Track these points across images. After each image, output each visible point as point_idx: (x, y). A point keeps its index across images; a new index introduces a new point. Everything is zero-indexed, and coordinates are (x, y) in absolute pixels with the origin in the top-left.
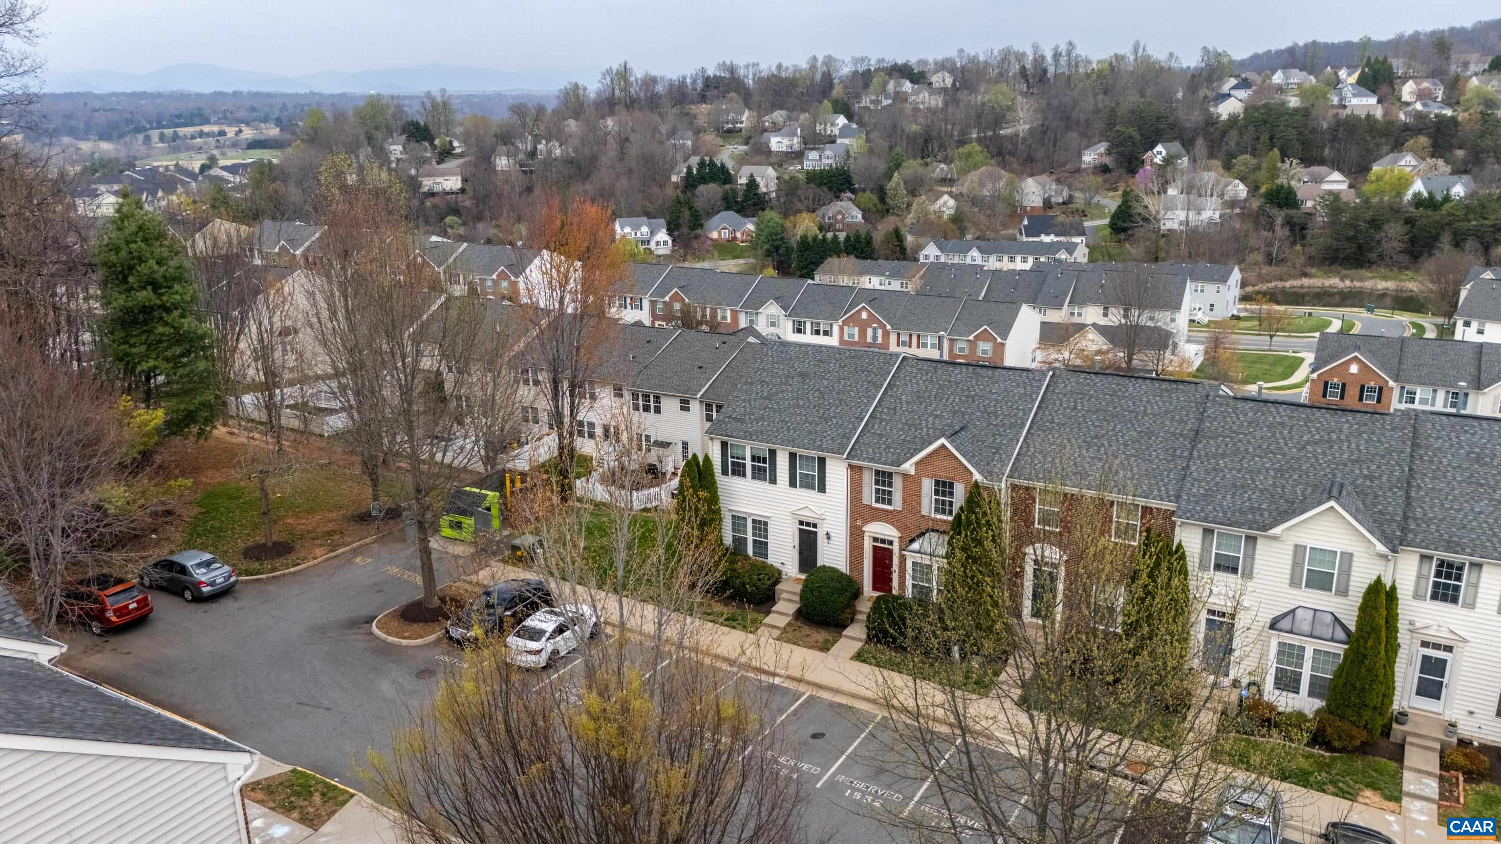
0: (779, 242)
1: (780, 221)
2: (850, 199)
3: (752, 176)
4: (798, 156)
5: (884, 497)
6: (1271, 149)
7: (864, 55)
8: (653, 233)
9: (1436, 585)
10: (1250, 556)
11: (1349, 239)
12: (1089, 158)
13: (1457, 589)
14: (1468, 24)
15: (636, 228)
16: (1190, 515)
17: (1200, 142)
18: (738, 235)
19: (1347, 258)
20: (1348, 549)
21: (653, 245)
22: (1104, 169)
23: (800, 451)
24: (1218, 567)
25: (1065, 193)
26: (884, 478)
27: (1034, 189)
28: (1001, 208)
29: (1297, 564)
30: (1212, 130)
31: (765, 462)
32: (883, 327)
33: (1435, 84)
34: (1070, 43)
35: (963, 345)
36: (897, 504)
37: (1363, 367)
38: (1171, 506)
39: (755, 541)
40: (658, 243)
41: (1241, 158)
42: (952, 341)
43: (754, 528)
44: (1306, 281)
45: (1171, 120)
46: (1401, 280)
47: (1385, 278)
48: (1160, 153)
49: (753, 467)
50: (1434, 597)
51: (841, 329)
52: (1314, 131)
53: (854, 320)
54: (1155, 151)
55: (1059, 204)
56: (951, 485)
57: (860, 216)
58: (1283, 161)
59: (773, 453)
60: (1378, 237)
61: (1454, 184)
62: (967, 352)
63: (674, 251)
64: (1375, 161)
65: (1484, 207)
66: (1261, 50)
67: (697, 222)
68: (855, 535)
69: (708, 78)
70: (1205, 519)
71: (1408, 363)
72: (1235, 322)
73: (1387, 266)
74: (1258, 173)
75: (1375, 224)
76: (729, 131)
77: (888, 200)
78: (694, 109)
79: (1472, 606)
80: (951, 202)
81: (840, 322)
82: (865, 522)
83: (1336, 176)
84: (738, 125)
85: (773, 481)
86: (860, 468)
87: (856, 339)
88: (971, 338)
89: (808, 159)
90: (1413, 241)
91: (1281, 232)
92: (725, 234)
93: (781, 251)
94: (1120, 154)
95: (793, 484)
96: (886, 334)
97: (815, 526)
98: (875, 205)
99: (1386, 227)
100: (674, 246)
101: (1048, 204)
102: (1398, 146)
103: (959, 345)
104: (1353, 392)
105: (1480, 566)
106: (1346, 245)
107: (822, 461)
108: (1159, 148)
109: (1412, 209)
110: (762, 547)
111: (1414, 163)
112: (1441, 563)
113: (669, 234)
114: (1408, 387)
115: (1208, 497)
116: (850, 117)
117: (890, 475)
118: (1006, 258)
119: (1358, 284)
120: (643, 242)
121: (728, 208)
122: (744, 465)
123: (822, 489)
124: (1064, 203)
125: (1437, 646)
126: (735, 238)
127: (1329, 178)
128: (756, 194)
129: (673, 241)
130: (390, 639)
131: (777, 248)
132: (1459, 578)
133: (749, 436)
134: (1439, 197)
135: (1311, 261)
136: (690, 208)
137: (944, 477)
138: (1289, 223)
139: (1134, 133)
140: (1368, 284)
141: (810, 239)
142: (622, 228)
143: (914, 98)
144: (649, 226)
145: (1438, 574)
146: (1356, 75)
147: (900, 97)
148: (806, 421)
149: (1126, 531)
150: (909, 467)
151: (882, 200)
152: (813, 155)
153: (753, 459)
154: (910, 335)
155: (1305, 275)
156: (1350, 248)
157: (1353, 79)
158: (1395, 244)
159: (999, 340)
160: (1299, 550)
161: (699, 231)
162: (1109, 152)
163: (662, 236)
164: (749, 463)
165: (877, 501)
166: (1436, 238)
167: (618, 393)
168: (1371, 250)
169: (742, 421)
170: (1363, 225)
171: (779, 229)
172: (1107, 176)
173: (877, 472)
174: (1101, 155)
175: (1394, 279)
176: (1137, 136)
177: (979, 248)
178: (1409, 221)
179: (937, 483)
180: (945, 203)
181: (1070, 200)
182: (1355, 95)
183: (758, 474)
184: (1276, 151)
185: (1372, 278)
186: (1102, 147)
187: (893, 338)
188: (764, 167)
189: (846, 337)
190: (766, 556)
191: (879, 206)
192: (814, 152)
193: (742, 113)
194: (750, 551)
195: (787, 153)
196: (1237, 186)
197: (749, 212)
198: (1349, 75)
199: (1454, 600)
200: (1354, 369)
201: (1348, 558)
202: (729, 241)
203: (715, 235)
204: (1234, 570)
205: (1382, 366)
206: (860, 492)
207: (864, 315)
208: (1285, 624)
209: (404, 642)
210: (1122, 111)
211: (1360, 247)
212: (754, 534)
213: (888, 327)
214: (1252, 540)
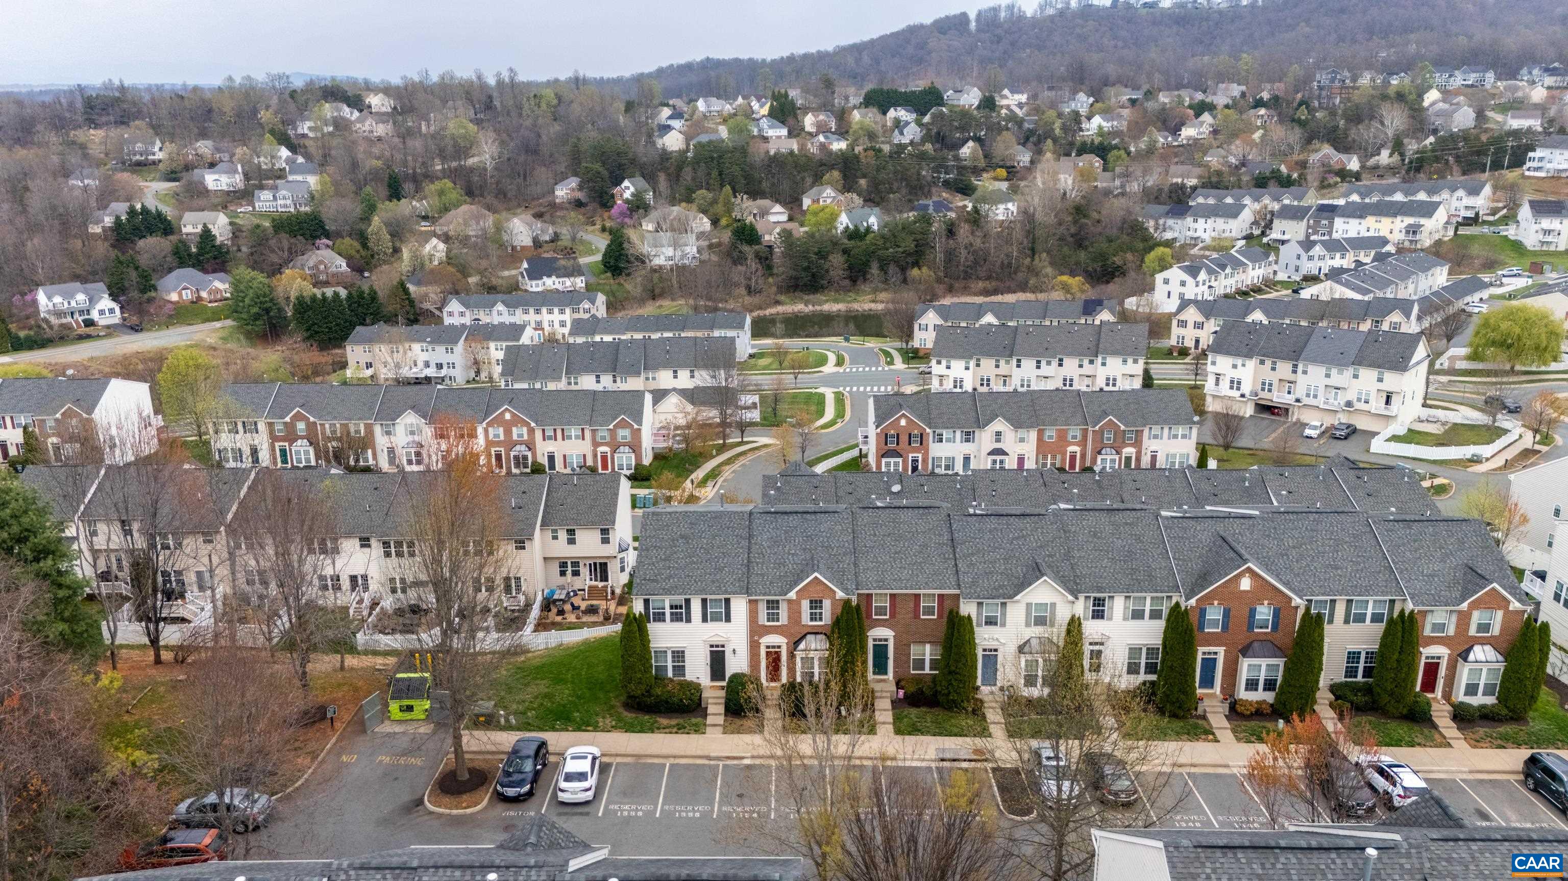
0: (269, 305)
1: (266, 281)
2: (328, 246)
3: (205, 225)
4: (245, 195)
5: (773, 617)
6: (722, 186)
7: (281, 71)
8: (92, 300)
9: (1094, 611)
10: (1004, 614)
11: (807, 269)
12: (562, 192)
13: (1103, 611)
14: (830, 48)
15: (69, 296)
16: (969, 596)
17: (662, 178)
18: (204, 294)
19: (805, 285)
20: (1053, 601)
21: (95, 315)
22: (578, 204)
23: (709, 597)
24: (986, 623)
25: (551, 231)
26: (773, 605)
27: (522, 229)
28: (492, 249)
29: (1028, 614)
30: (668, 165)
31: (681, 607)
32: (528, 425)
33: (828, 117)
34: (511, 70)
35: (606, 434)
36: (784, 619)
37: (909, 421)
38: (957, 592)
39: (674, 667)
40: (102, 312)
41: (699, 192)
42: (594, 432)
43: (673, 657)
44: (780, 309)
45: (630, 155)
46: (849, 302)
47: (836, 301)
48: (628, 188)
49: (672, 614)
50: (1093, 618)
51: (486, 431)
52: (752, 166)
53: (499, 421)
54: (623, 186)
55: (546, 242)
56: (821, 602)
57: (344, 264)
58: (735, 197)
59: (688, 601)
60: (826, 267)
61: (870, 215)
62: (608, 439)
63: (124, 319)
64: (803, 193)
65: (895, 237)
66: (665, 64)
67: (147, 285)
68: (754, 646)
69: (89, 98)
70: (978, 597)
71: (935, 413)
72: (753, 361)
73: (837, 291)
74: (715, 206)
75: (822, 255)
76: (139, 164)
77: (370, 245)
78: (80, 135)
79: (1110, 619)
80: (442, 246)
81: (484, 425)
82: (761, 636)
83: (778, 208)
84: (151, 157)
85: (689, 620)
86: (756, 601)
87: (502, 438)
88: (611, 427)
89: (260, 200)
90: (850, 268)
91: (753, 264)
92: (187, 295)
93: (272, 314)
94: (592, 189)
95: (705, 620)
96: (531, 431)
97: (723, 646)
98: (358, 251)
99: (830, 258)
100: (122, 313)
101: (537, 243)
102: (818, 179)
103: (600, 434)
104: (904, 438)
105: (1112, 597)
106: (803, 274)
107: (727, 601)
108: (626, 183)
109: (846, 241)
110: (680, 670)
111: (833, 194)
112: (1095, 599)
113: (113, 300)
114: (938, 431)
115: (974, 583)
116: (293, 148)
117: (778, 602)
118: (532, 310)
119: (818, 308)
120: (81, 312)
121: (182, 264)
122: (664, 614)
123: (728, 619)
124: (552, 241)
125: (1096, 644)
126: (199, 299)
127: (773, 210)
128: (214, 246)
129: (121, 308)
130: (455, 812)
131: (267, 311)
132: (1103, 605)
133: (668, 592)
134: (862, 230)
135: (782, 290)
136: (137, 268)
137: (816, 597)
138: (758, 256)
139: (601, 169)
140: (826, 307)
141: (308, 300)
142: (49, 298)
143: (358, 125)
144: (85, 292)
145: (1094, 605)
146: (767, 107)
147: (340, 125)
148: (706, 574)
149: (930, 611)
150: (792, 595)
151: (365, 246)
152: (266, 195)
153: (671, 607)
154: (555, 430)
155: (777, 303)
156: (806, 278)
157: (765, 110)
158: (841, 272)
159: (636, 426)
160: (1029, 605)
161: (153, 294)
162: (581, 188)
163: (106, 303)
164: (668, 611)
165: (768, 620)
166: (866, 264)
167: (365, 543)
168: (822, 278)
169: (656, 581)
170: (814, 257)
171: (267, 290)
172: (583, 210)
173: (768, 602)
174: (573, 190)
175: (843, 301)
176: (605, 173)
177: (503, 302)
178: (845, 252)
179: (811, 602)
180: (435, 247)
181: (556, 238)
182: (770, 127)
183: (676, 618)
184: (728, 188)
185: (827, 301)
186: (573, 182)
187: (538, 435)
188: (214, 214)
189: (491, 437)
190: (684, 675)
191: (363, 253)
192: (266, 192)
193: (153, 144)
194: (670, 674)
195: (228, 193)
196: (701, 219)
197: (207, 266)
198: (762, 106)
199: (1103, 617)
200: (903, 422)
201: (1053, 605)
202: (193, 302)
203: (174, 297)
204: (996, 624)
205: (919, 417)
206: (757, 617)
207: (508, 416)
208: (1026, 649)
209: (469, 811)
210: (584, 147)
211: (813, 275)
212: (673, 661)
213: (533, 424)
214: (1004, 605)
